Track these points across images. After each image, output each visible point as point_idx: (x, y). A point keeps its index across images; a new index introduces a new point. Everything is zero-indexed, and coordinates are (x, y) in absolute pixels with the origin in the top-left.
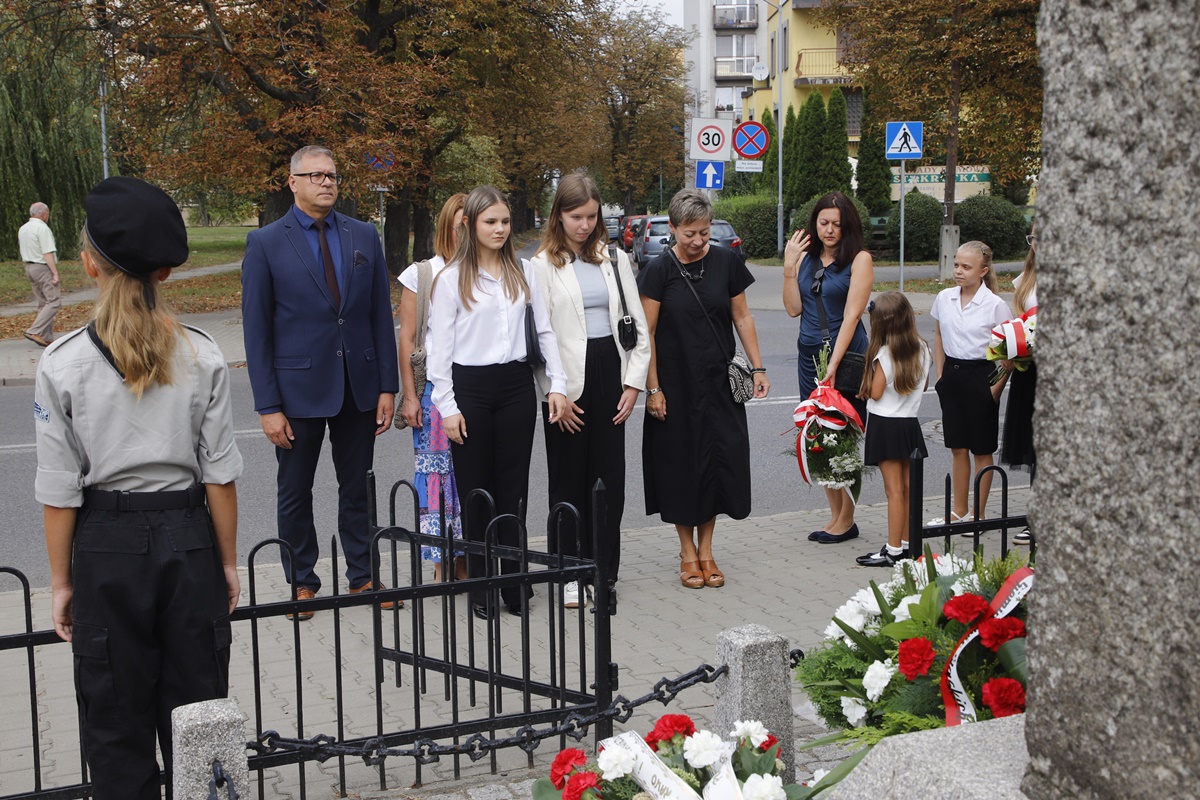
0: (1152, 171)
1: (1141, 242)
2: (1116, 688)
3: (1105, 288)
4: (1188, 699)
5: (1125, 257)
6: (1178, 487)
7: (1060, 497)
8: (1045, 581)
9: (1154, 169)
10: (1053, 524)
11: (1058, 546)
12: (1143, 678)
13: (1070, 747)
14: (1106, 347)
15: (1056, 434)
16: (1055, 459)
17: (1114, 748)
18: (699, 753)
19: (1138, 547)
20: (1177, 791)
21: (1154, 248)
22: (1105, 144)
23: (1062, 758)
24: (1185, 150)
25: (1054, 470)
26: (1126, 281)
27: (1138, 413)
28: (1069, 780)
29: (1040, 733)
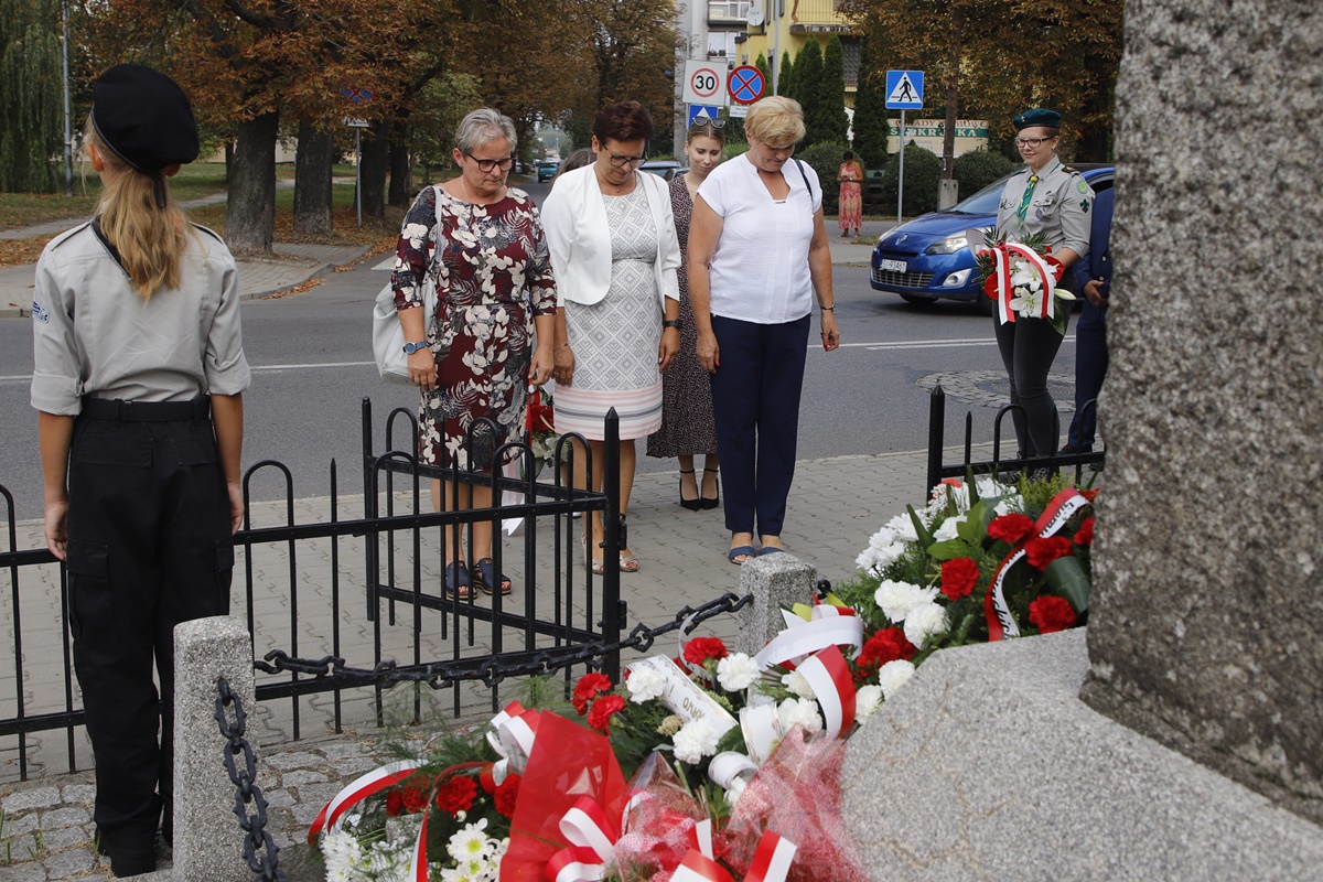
0: (1242, 55)
1: (1228, 128)
2: (1186, 588)
3: (1189, 176)
4: (1263, 594)
5: (1211, 144)
6: (1260, 379)
7: (1133, 395)
8: (1115, 483)
9: (1245, 53)
10: (1126, 423)
11: (1130, 445)
12: (1216, 576)
13: (1135, 651)
14: (1188, 238)
15: (1133, 330)
16: (1131, 355)
17: (1182, 649)
18: (733, 676)
19: (1216, 443)
20: (1246, 688)
21: (1242, 134)
22: (1192, 29)
23: (1126, 663)
24: (1277, 33)
25: (1128, 368)
26: (1212, 169)
27: (1221, 304)
28: (1132, 685)
29: (1103, 639)
